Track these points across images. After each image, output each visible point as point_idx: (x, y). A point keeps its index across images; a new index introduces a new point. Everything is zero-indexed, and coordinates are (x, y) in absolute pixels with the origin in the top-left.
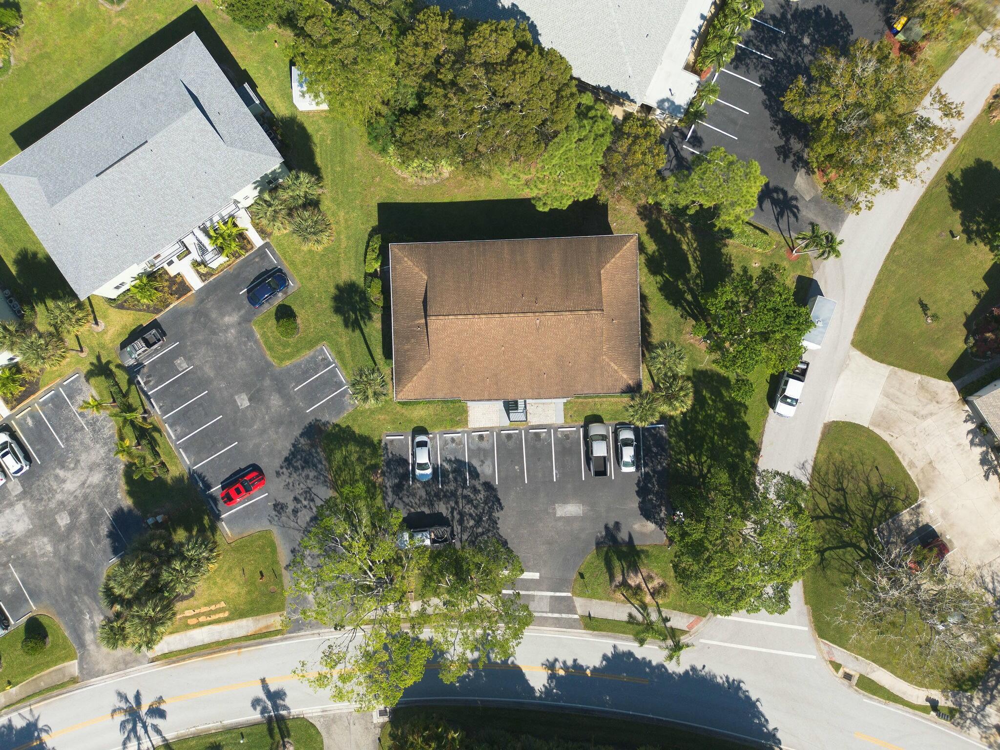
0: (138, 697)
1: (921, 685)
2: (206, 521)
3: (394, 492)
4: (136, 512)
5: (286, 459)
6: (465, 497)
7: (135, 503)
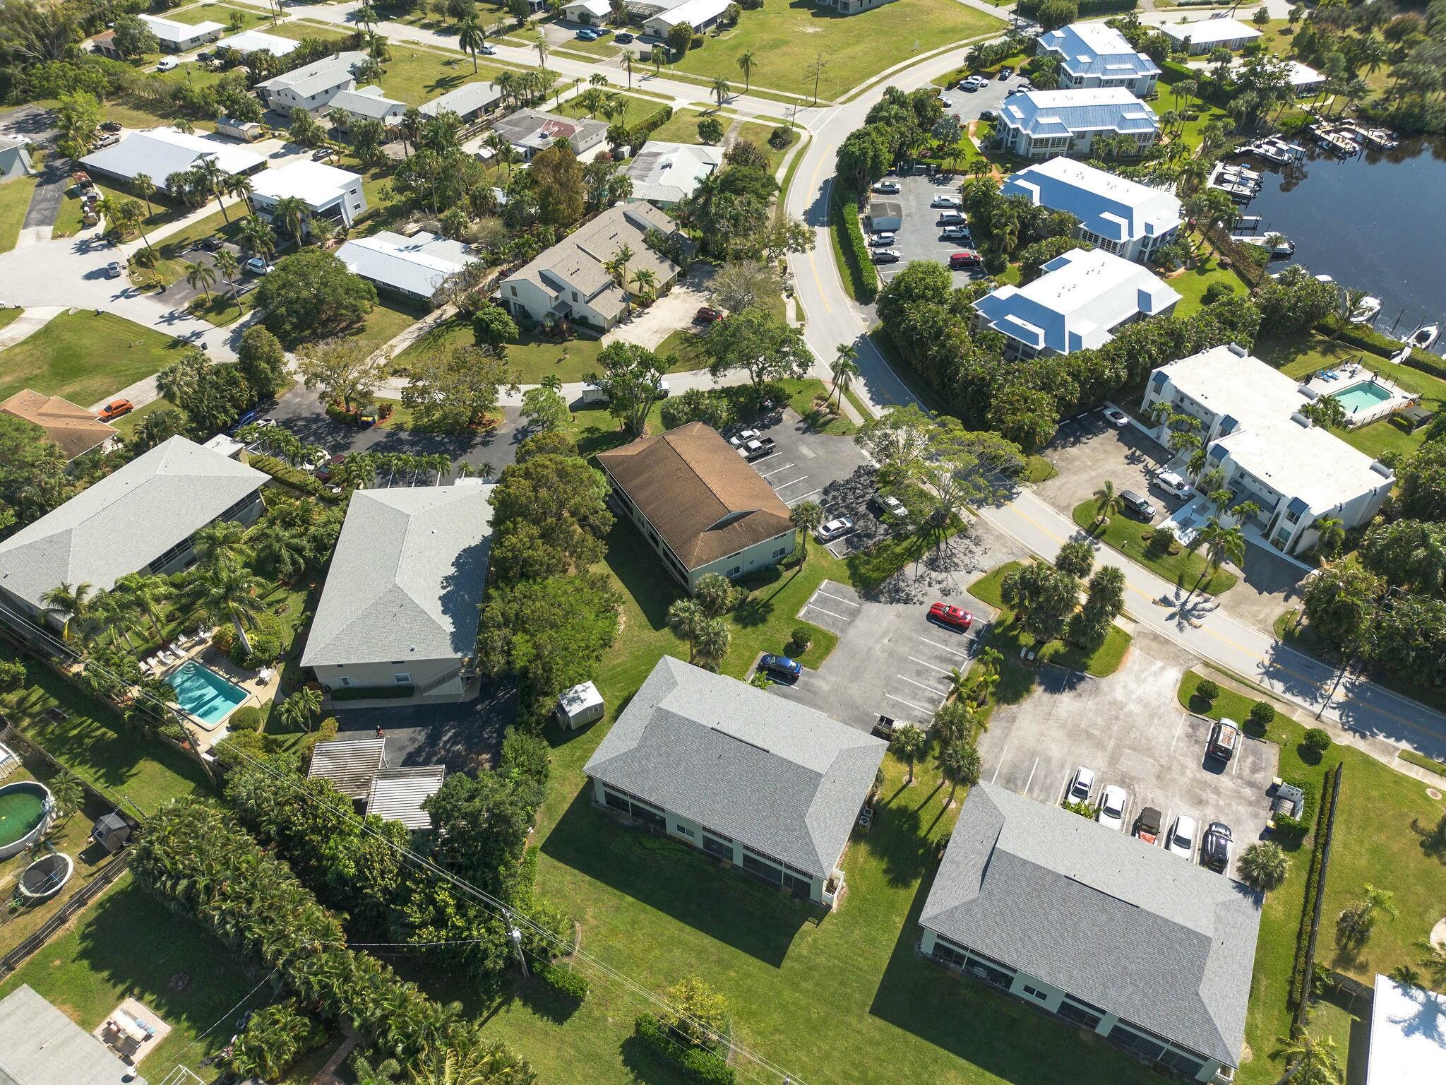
0: (1171, 617)
1: (784, 305)
2: (999, 630)
3: (874, 536)
4: (1037, 679)
5: (906, 603)
6: (844, 501)
7: (1033, 683)
